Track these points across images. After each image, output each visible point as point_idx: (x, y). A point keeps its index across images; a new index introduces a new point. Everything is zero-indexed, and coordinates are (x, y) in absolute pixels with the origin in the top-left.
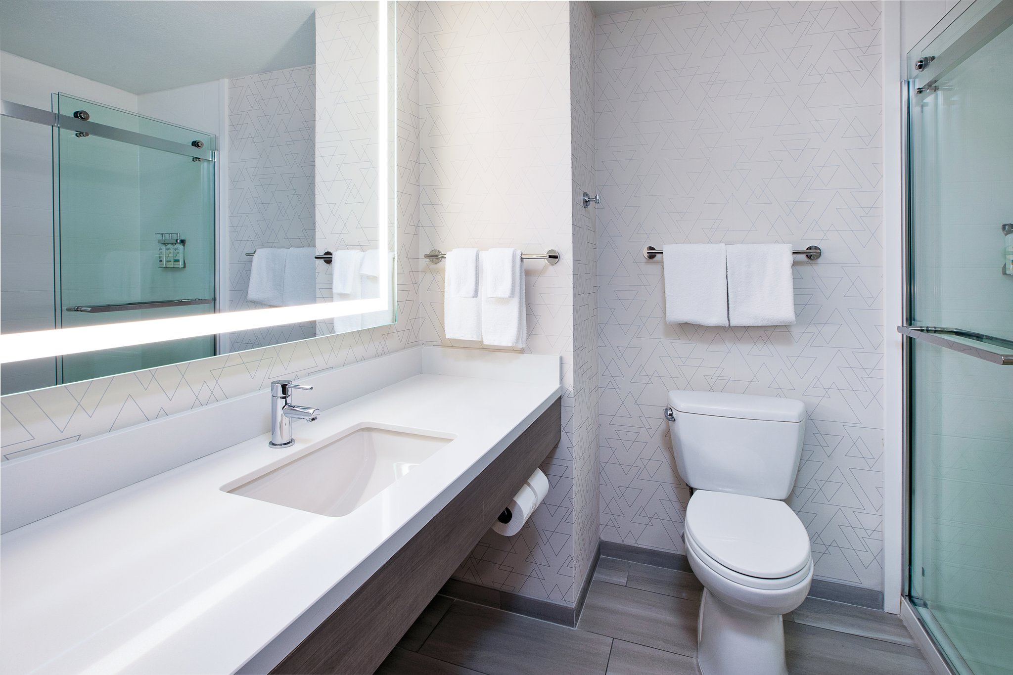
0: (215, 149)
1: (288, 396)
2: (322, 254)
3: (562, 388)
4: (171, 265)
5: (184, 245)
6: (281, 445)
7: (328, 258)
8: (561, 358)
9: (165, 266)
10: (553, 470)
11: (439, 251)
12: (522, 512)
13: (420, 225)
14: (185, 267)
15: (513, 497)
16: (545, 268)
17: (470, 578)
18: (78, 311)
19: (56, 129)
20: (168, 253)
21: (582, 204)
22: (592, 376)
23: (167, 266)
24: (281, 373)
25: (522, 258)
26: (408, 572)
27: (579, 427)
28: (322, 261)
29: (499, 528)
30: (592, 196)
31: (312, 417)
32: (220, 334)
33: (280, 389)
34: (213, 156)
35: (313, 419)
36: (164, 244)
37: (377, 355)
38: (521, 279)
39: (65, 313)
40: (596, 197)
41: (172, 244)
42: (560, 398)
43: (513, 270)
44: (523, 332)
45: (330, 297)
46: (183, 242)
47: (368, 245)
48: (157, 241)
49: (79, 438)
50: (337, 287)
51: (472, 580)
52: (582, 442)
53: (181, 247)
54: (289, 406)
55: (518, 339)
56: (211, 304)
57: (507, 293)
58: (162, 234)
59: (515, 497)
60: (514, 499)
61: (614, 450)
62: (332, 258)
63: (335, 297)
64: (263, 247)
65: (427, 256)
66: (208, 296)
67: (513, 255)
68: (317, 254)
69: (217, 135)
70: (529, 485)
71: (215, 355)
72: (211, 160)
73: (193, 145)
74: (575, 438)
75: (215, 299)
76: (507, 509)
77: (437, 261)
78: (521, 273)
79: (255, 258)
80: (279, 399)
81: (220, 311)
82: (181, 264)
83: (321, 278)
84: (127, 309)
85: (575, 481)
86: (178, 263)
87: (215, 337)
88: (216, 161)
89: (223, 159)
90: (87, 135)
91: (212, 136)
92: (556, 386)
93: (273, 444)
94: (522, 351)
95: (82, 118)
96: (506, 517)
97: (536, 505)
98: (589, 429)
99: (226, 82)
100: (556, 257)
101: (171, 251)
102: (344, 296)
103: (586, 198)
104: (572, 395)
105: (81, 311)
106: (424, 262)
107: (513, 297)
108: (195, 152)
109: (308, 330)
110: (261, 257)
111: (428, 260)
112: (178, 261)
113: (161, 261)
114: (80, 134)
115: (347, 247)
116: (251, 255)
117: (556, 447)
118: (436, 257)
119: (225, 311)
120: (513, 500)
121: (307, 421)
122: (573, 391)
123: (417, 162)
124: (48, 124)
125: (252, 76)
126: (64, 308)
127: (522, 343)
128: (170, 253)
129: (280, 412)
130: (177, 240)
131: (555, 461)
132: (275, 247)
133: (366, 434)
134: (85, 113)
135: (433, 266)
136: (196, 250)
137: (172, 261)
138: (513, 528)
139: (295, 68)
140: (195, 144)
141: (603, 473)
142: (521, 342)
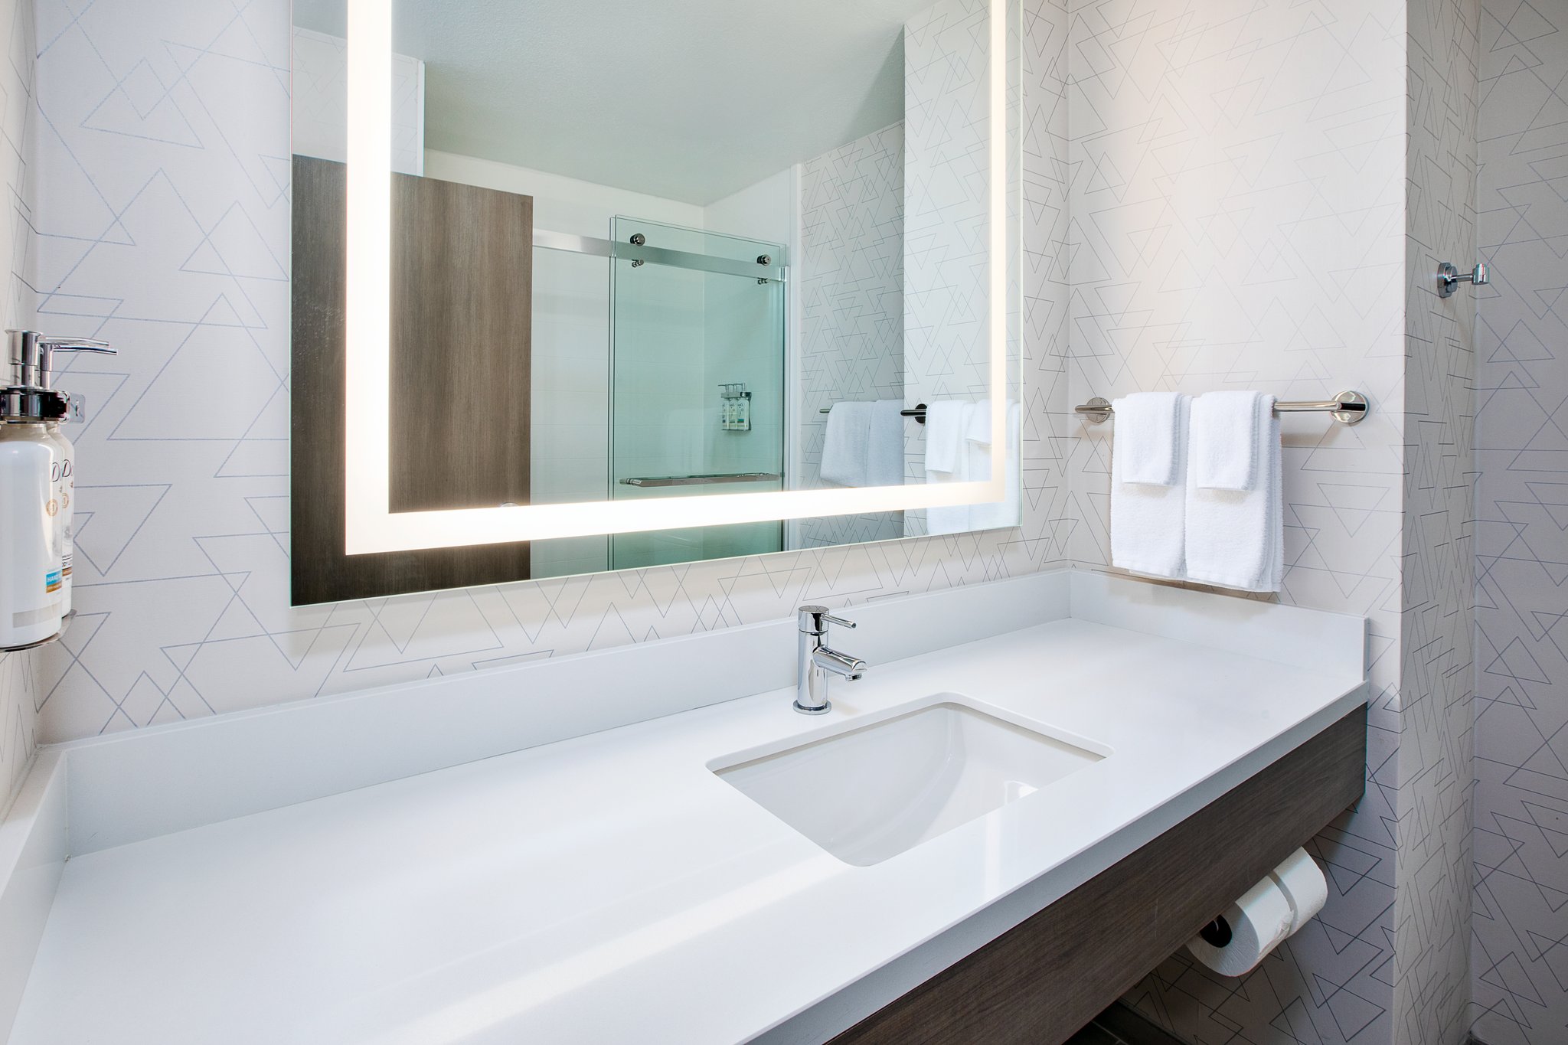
0: (785, 264)
1: (822, 633)
2: (913, 407)
3: (1368, 686)
4: (735, 426)
5: (749, 400)
6: (810, 709)
7: (919, 414)
8: (1368, 624)
9: (728, 428)
10: (1342, 856)
11: (1105, 401)
12: (1256, 937)
13: (1071, 355)
14: (750, 429)
15: (1236, 900)
16: (1332, 432)
17: (1147, 1010)
18: (629, 483)
19: (613, 260)
20: (733, 410)
21: (1435, 290)
22: (1454, 670)
23: (732, 428)
24: (818, 595)
25: (1275, 413)
26: (970, 1012)
27: (1417, 777)
28: (912, 419)
29: (1202, 950)
30: (1463, 269)
31: (854, 673)
32: (788, 520)
33: (811, 621)
34: (783, 275)
35: (855, 678)
36: (728, 399)
37: (987, 579)
38: (1272, 453)
39: (618, 485)
40: (1475, 271)
41: (737, 398)
42: (1364, 708)
43: (1253, 435)
44: (1274, 560)
45: (922, 478)
46: (748, 395)
47: (980, 392)
48: (720, 396)
49: (551, 653)
50: (932, 462)
51: (1153, 1017)
52: (1422, 812)
53: (744, 401)
54: (823, 649)
55: (1262, 573)
56: (778, 479)
57: (1240, 482)
58: (726, 385)
59: (1240, 899)
60: (1239, 902)
61: (1516, 845)
62: (924, 413)
63: (929, 475)
64: (842, 399)
65: (1080, 409)
66: (774, 470)
67: (1255, 405)
68: (906, 408)
69: (788, 245)
70: (1277, 881)
71: (782, 550)
72: (780, 280)
73: (758, 262)
74: (1403, 802)
75: (783, 475)
76: (1221, 919)
77: (1100, 418)
78: (1272, 441)
79: (831, 416)
80: (809, 635)
81: (789, 490)
82: (746, 423)
83: (910, 446)
84: (687, 483)
85: (1399, 895)
86: (742, 424)
87: (782, 522)
88: (786, 280)
89: (794, 277)
90: (642, 263)
91: (781, 247)
92: (1355, 680)
93: (800, 707)
94: (1270, 598)
95: (638, 243)
96: (1220, 934)
97: (1291, 926)
98: (1444, 785)
99: (799, 166)
100: (1361, 407)
101: (735, 407)
102: (943, 476)
103: (1446, 277)
104: (1398, 708)
105: (633, 484)
106: (1075, 422)
107: (1253, 489)
108: (762, 271)
109: (893, 525)
110: (840, 412)
111: (1083, 416)
112: (741, 421)
113: (724, 421)
114: (637, 263)
115: (950, 396)
116: (826, 412)
117: (1352, 809)
118: (1099, 411)
119: (795, 489)
120: (1235, 904)
121: (846, 678)
122: (1398, 698)
123: (1065, 243)
124: (605, 255)
125: (829, 153)
126: (617, 480)
127: (1273, 583)
128: (734, 410)
129: (809, 656)
130: (741, 393)
131: (1348, 839)
132: (858, 400)
133: (951, 713)
134: (641, 236)
135: (1093, 428)
136: (763, 407)
137: (736, 421)
138: (1235, 962)
139: (886, 128)
140: (761, 260)
141: (1481, 888)
142: (1270, 580)
